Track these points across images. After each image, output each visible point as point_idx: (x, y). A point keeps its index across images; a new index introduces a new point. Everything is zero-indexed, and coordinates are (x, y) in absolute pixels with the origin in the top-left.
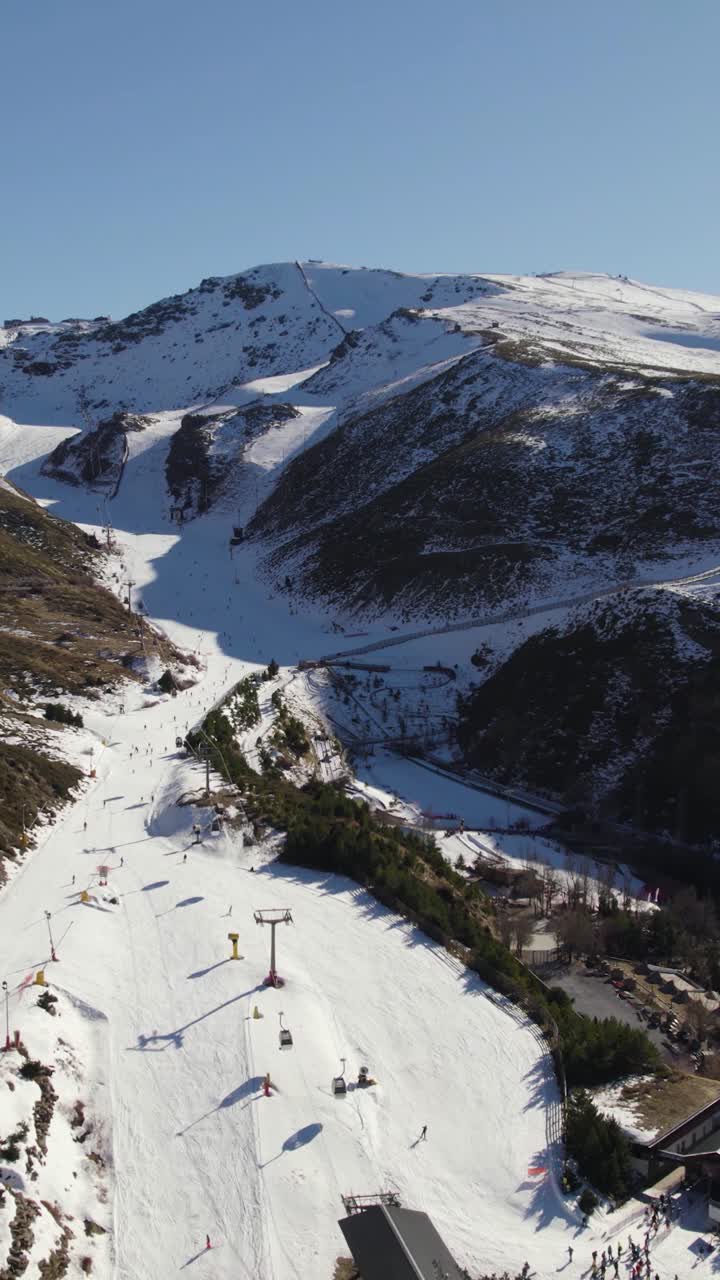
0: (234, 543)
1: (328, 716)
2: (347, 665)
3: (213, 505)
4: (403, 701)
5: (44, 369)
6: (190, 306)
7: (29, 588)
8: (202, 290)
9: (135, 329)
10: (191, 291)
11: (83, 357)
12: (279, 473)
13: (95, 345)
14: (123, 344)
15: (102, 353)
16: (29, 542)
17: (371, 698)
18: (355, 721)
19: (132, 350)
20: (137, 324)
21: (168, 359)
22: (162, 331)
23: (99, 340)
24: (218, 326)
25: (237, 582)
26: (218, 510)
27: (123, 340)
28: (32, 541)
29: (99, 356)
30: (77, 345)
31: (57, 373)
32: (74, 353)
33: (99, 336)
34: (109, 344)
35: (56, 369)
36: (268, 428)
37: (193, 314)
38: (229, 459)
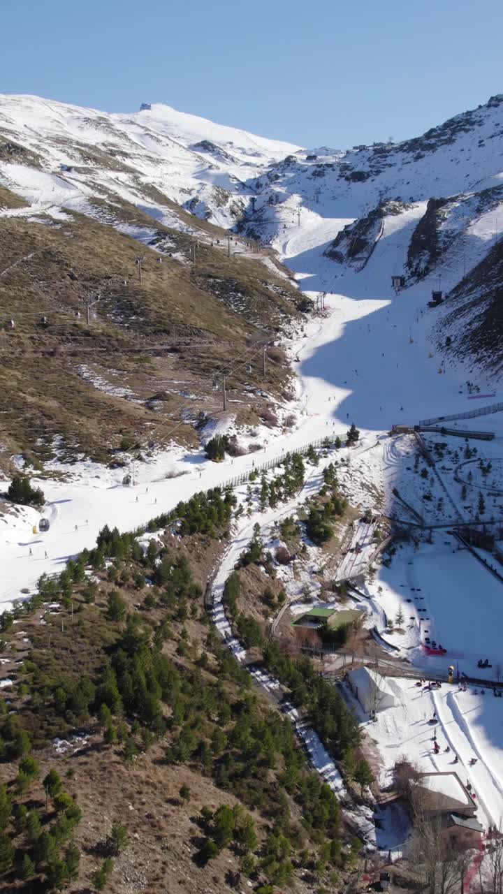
0: (431, 305)
1: (395, 492)
2: (444, 432)
3: (431, 273)
4: (492, 476)
5: (360, 177)
6: (478, 119)
7: (169, 347)
8: (489, 106)
9: (433, 141)
10: (480, 107)
11: (391, 166)
12: (493, 244)
13: (401, 155)
14: (423, 153)
15: (406, 161)
16: (233, 307)
17: (456, 472)
18: (428, 498)
19: (429, 156)
20: (434, 137)
21: (454, 163)
22: (454, 141)
23: (405, 151)
24: (498, 133)
25: (412, 342)
26: (434, 277)
27: (423, 150)
28: (236, 306)
29: (403, 164)
30: (387, 156)
31: (370, 179)
32: (385, 163)
33: (405, 148)
34: (411, 154)
35: (368, 176)
36: (497, 205)
37: (480, 125)
38: (456, 232)
